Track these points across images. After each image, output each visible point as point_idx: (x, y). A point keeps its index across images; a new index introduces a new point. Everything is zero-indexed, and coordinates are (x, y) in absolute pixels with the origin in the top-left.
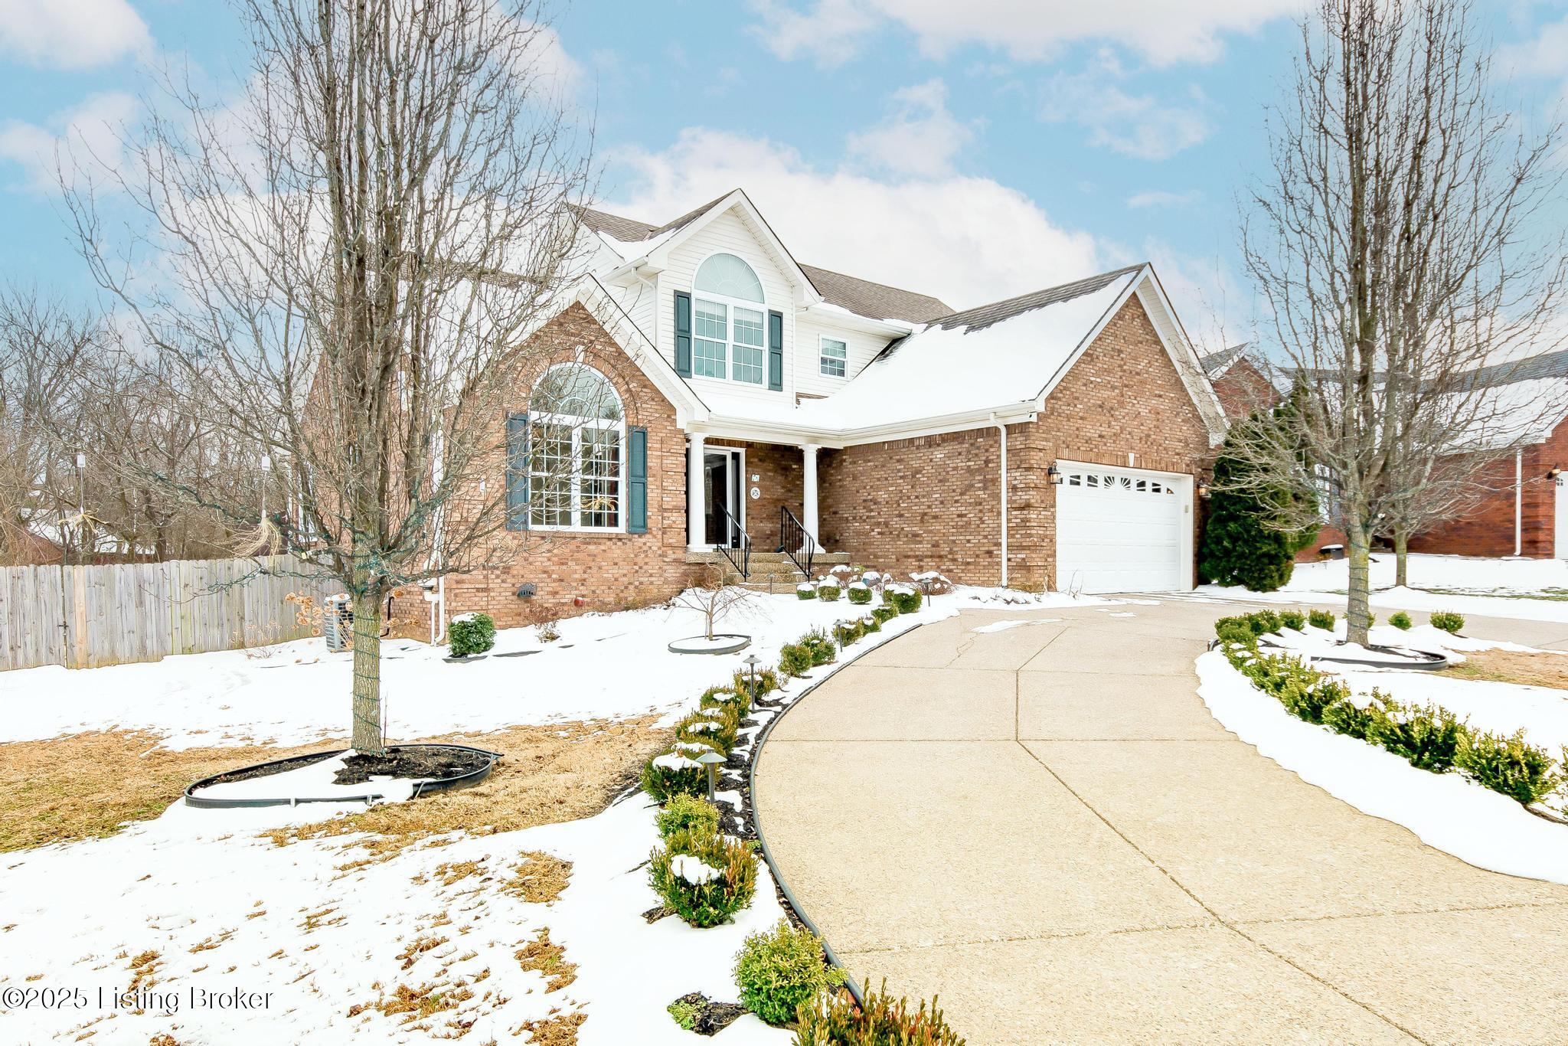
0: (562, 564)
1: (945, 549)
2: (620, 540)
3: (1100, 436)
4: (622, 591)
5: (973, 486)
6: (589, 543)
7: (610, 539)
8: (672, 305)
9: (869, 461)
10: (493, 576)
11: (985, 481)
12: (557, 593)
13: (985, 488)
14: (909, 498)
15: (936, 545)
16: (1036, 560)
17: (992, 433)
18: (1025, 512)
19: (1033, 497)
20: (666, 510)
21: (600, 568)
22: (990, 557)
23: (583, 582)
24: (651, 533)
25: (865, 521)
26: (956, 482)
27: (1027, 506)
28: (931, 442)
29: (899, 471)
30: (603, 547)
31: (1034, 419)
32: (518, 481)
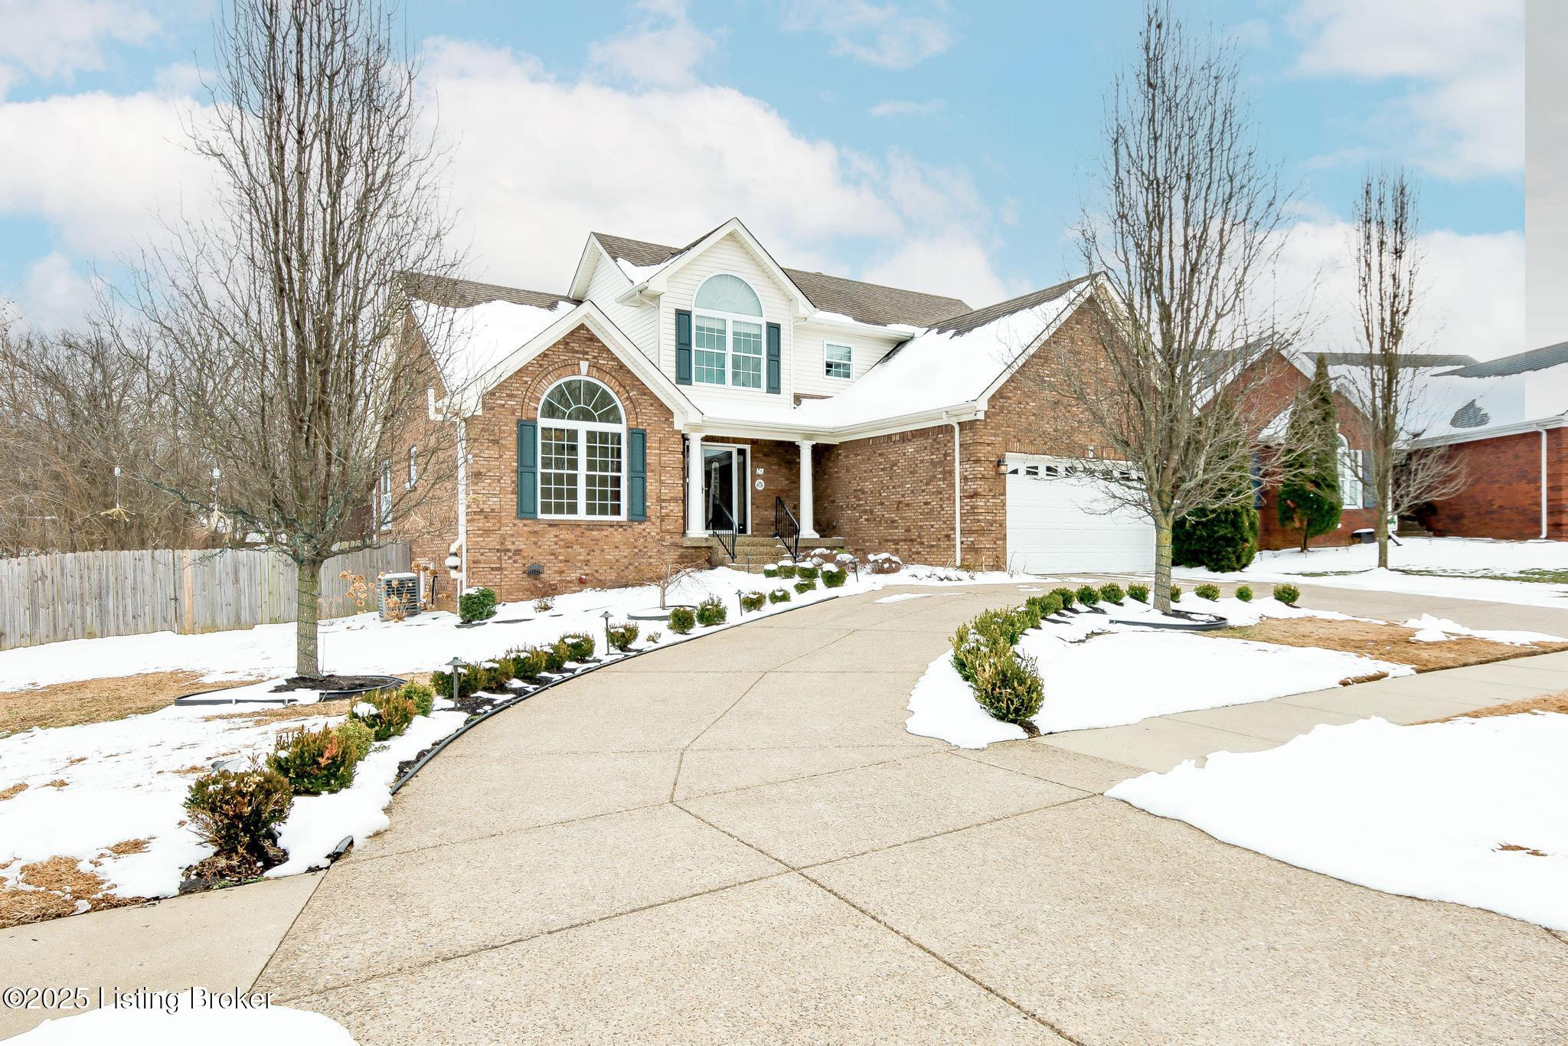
0: (568, 547)
1: (914, 534)
2: (621, 526)
4: (623, 570)
5: (935, 477)
6: (592, 530)
7: (612, 526)
8: (674, 322)
9: (858, 455)
10: (506, 558)
11: (944, 472)
12: (563, 572)
13: (944, 479)
14: (888, 488)
15: (908, 530)
16: (985, 543)
17: (947, 429)
18: (974, 500)
19: (980, 486)
20: (664, 501)
21: (602, 551)
22: (949, 540)
23: (587, 562)
24: (650, 521)
25: (855, 509)
26: (922, 473)
27: (975, 495)
28: (905, 438)
29: (881, 464)
30: (605, 533)
31: (981, 416)
32: (528, 477)
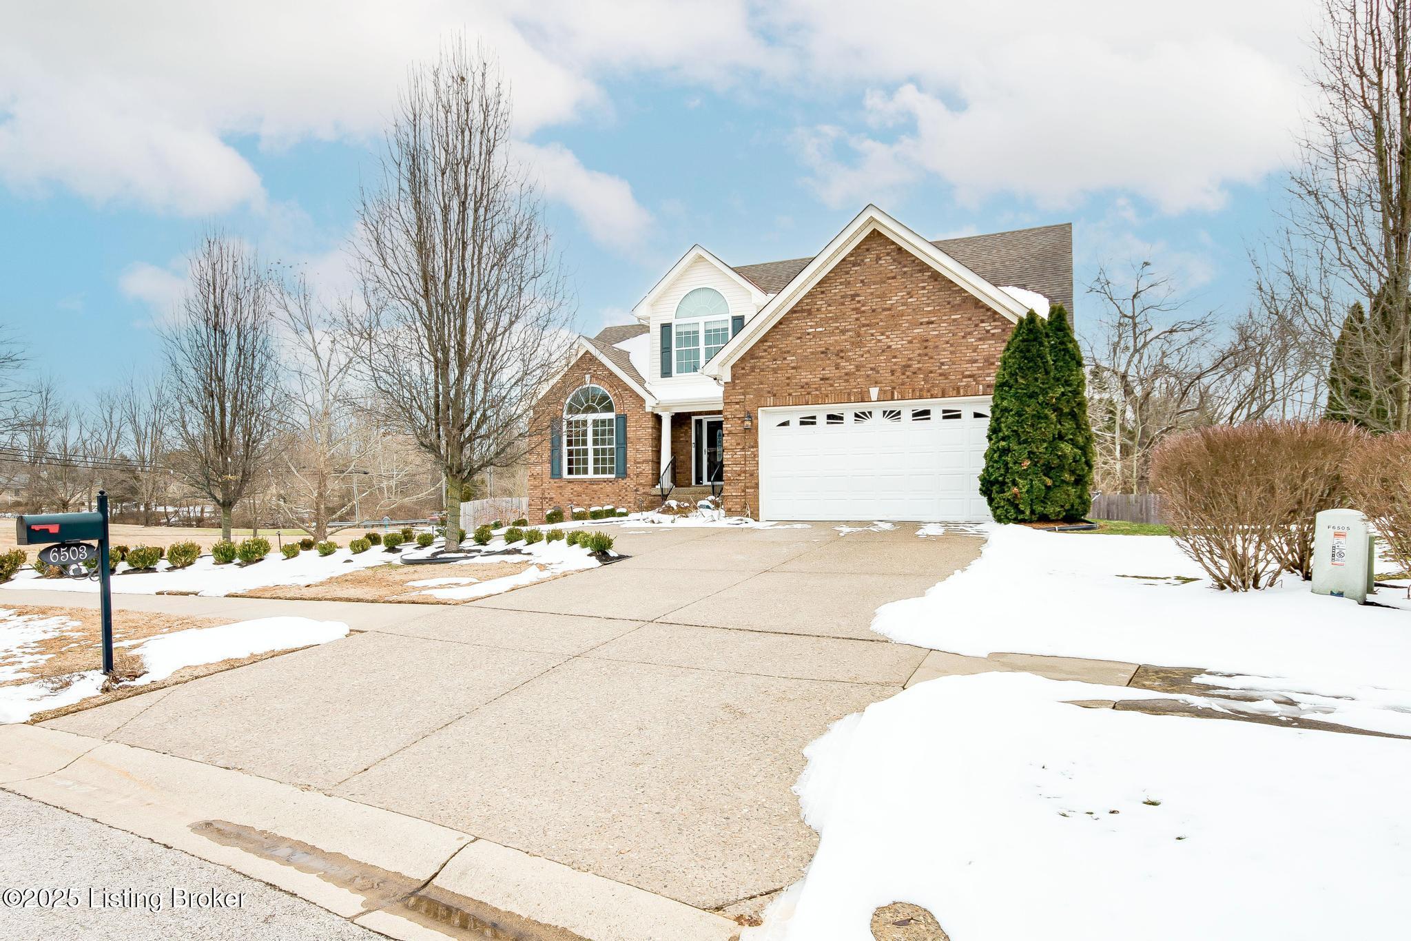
0: (579, 495)
2: (611, 482)
3: (822, 379)
6: (597, 484)
7: (608, 481)
8: (660, 333)
10: (547, 501)
20: (639, 463)
21: (599, 497)
23: (590, 504)
24: (628, 477)
30: (603, 486)
32: (556, 454)
